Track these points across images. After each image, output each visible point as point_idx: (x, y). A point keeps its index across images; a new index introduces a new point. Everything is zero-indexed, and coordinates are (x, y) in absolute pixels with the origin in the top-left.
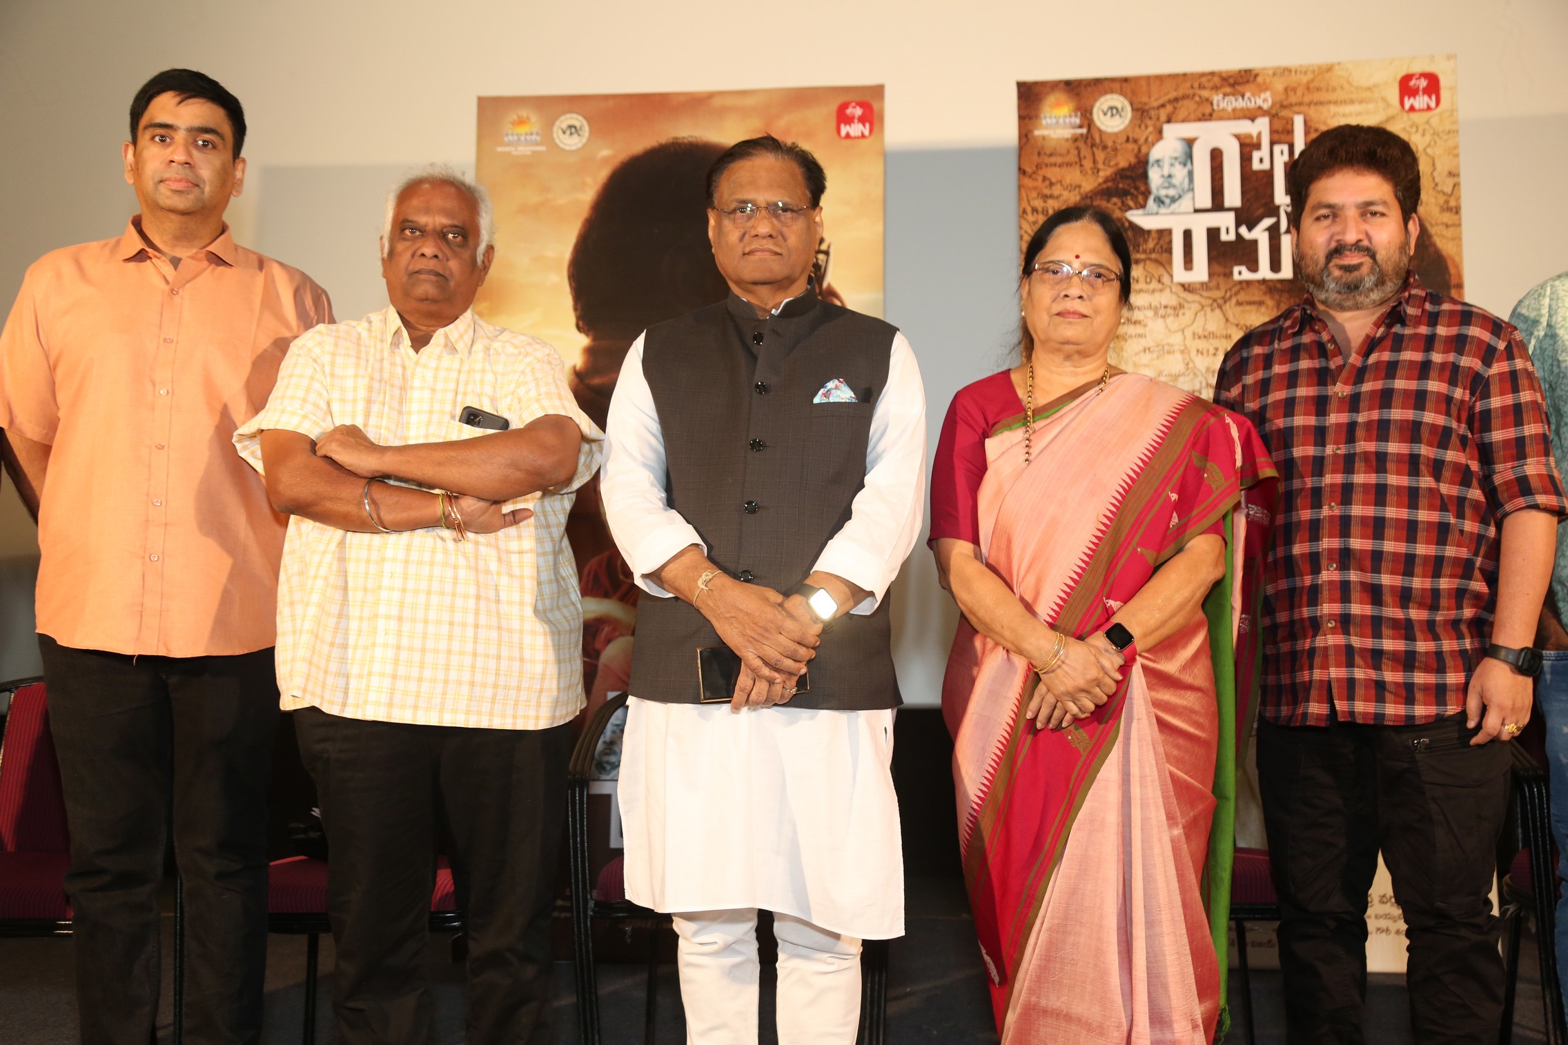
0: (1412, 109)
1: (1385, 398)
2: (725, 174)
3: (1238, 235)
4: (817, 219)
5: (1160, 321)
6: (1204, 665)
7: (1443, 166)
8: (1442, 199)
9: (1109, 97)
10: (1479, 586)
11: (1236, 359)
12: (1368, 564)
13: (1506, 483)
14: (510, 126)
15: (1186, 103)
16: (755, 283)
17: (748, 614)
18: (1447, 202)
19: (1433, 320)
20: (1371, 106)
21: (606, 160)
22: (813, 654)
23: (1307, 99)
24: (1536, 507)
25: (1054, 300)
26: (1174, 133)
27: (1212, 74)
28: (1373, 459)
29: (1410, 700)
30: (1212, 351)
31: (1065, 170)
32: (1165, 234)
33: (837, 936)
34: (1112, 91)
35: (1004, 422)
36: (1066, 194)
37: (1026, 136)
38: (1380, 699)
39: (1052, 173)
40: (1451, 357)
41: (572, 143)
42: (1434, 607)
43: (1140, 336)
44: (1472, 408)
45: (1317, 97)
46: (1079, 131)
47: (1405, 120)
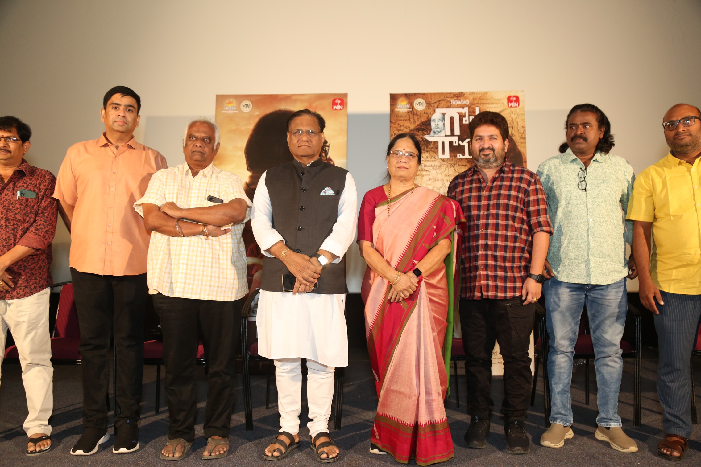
0: (511, 107)
1: (498, 196)
2: (293, 121)
3: (459, 144)
4: (323, 136)
5: (435, 170)
6: (444, 280)
7: (520, 124)
8: (520, 135)
9: (419, 99)
10: (526, 255)
11: (454, 183)
12: (493, 249)
13: (535, 223)
14: (227, 104)
15: (443, 102)
16: (302, 156)
17: (298, 263)
18: (522, 136)
19: (513, 172)
20: (499, 105)
21: (257, 115)
22: (319, 276)
23: (480, 102)
24: (543, 231)
25: (397, 163)
26: (439, 111)
27: (451, 93)
28: (495, 215)
29: (505, 291)
31: (405, 122)
32: (436, 143)
33: (326, 366)
34: (420, 98)
35: (381, 203)
36: (405, 129)
37: (393, 111)
38: (496, 291)
39: (401, 123)
40: (518, 184)
41: (246, 110)
42: (513, 262)
43: (428, 175)
44: (524, 200)
45: (483, 102)
46: (409, 110)
47: (509, 110)
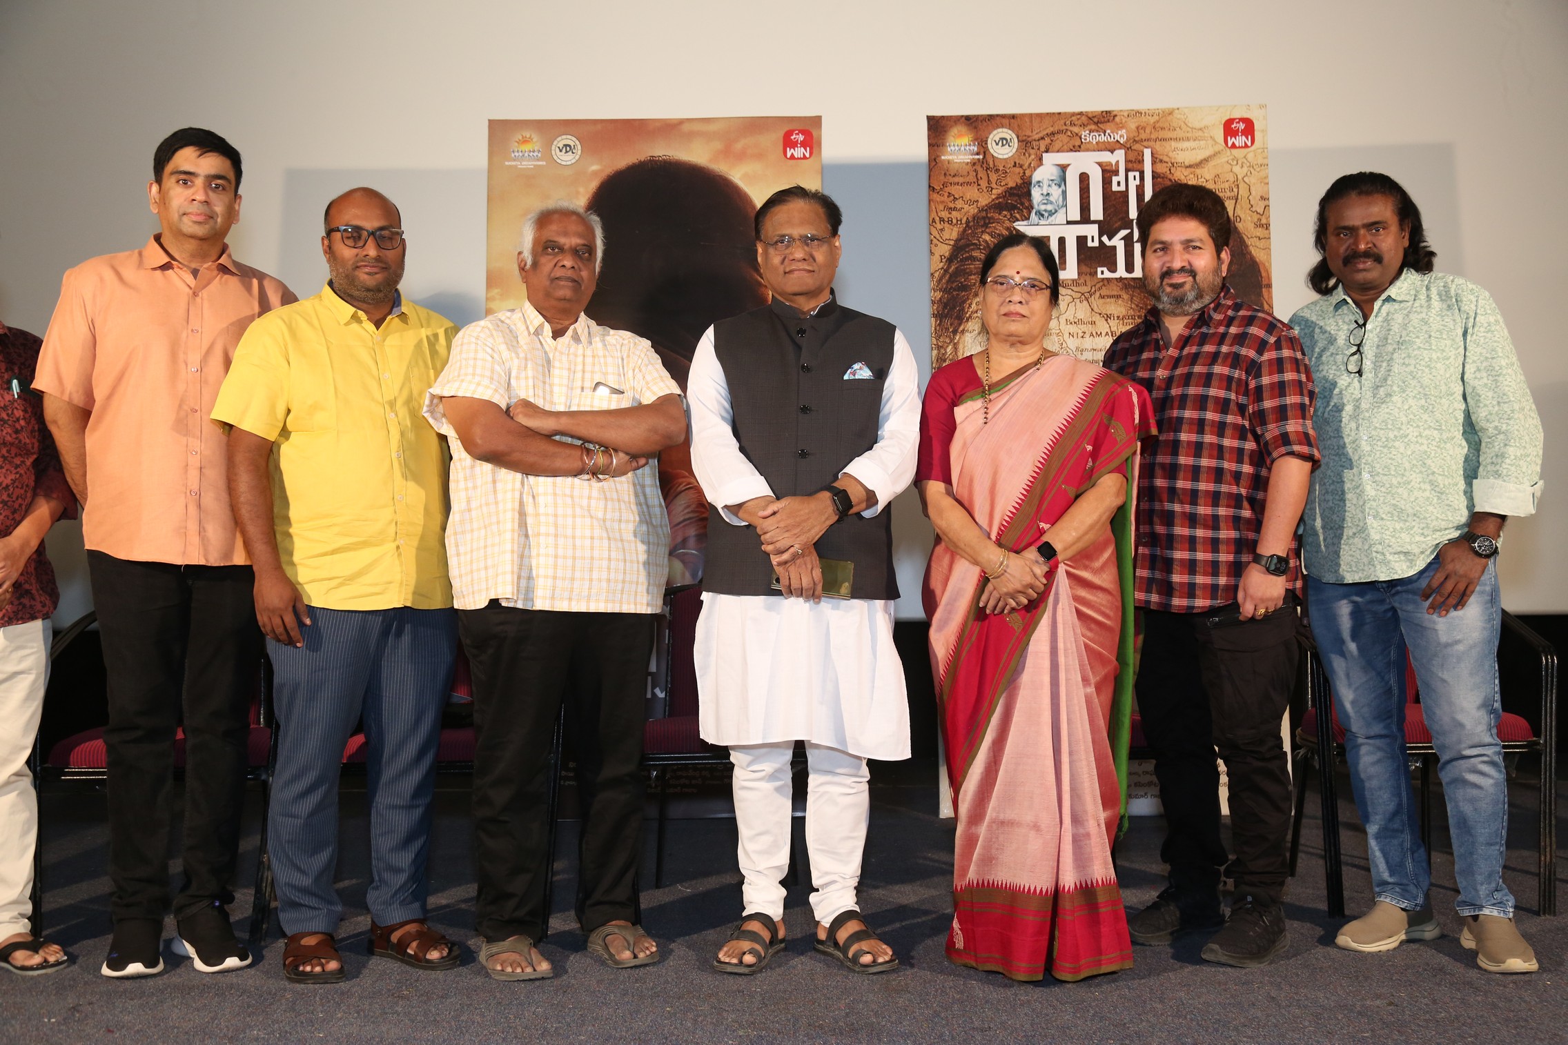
0: (1234, 146)
1: (1188, 379)
2: (768, 216)
4: (837, 244)
7: (1257, 191)
8: (1256, 217)
9: (1000, 130)
14: (516, 144)
15: (1060, 136)
16: (796, 294)
18: (1260, 220)
20: (1202, 143)
21: (595, 173)
23: (1153, 136)
25: (1002, 304)
26: (1051, 159)
27: (1081, 114)
30: (1081, 334)
31: (965, 188)
34: (1003, 127)
35: (968, 394)
36: (965, 207)
37: (935, 160)
39: (956, 191)
40: (1234, 349)
41: (567, 159)
44: (1248, 384)
46: (977, 157)
47: (1228, 155)
